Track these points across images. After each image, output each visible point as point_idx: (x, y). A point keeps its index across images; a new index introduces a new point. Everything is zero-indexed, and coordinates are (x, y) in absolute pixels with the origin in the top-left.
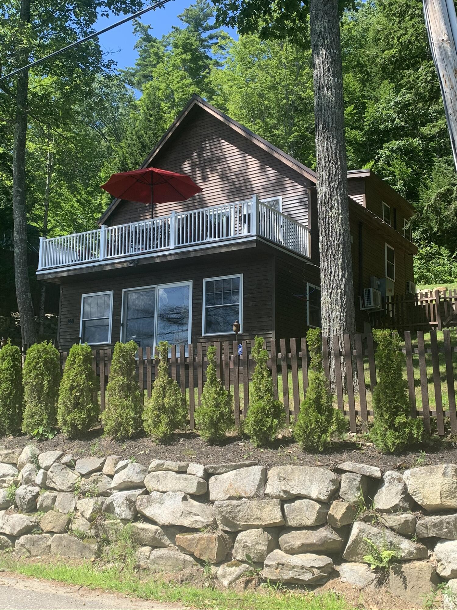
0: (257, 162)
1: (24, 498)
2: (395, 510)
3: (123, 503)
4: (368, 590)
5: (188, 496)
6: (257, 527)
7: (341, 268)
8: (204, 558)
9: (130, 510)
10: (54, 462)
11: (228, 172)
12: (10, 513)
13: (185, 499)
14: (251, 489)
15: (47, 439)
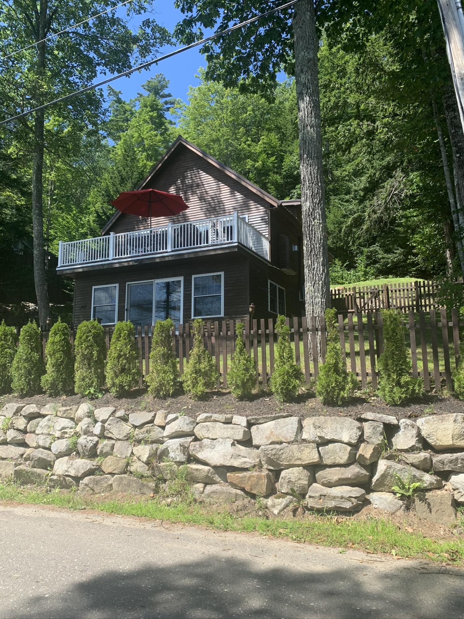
0: (229, 188)
1: (85, 446)
2: (412, 449)
3: (178, 449)
4: (398, 513)
5: (236, 442)
6: (298, 466)
7: (322, 265)
8: (254, 492)
9: (184, 454)
10: (110, 416)
11: (206, 195)
12: (72, 459)
13: (233, 444)
14: (291, 436)
15: (97, 398)
